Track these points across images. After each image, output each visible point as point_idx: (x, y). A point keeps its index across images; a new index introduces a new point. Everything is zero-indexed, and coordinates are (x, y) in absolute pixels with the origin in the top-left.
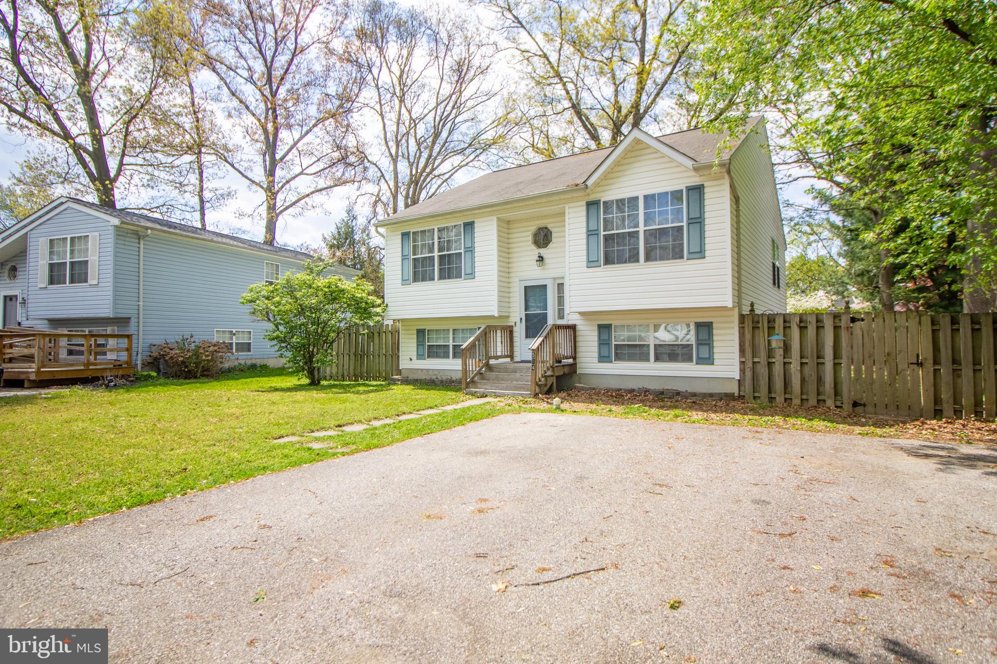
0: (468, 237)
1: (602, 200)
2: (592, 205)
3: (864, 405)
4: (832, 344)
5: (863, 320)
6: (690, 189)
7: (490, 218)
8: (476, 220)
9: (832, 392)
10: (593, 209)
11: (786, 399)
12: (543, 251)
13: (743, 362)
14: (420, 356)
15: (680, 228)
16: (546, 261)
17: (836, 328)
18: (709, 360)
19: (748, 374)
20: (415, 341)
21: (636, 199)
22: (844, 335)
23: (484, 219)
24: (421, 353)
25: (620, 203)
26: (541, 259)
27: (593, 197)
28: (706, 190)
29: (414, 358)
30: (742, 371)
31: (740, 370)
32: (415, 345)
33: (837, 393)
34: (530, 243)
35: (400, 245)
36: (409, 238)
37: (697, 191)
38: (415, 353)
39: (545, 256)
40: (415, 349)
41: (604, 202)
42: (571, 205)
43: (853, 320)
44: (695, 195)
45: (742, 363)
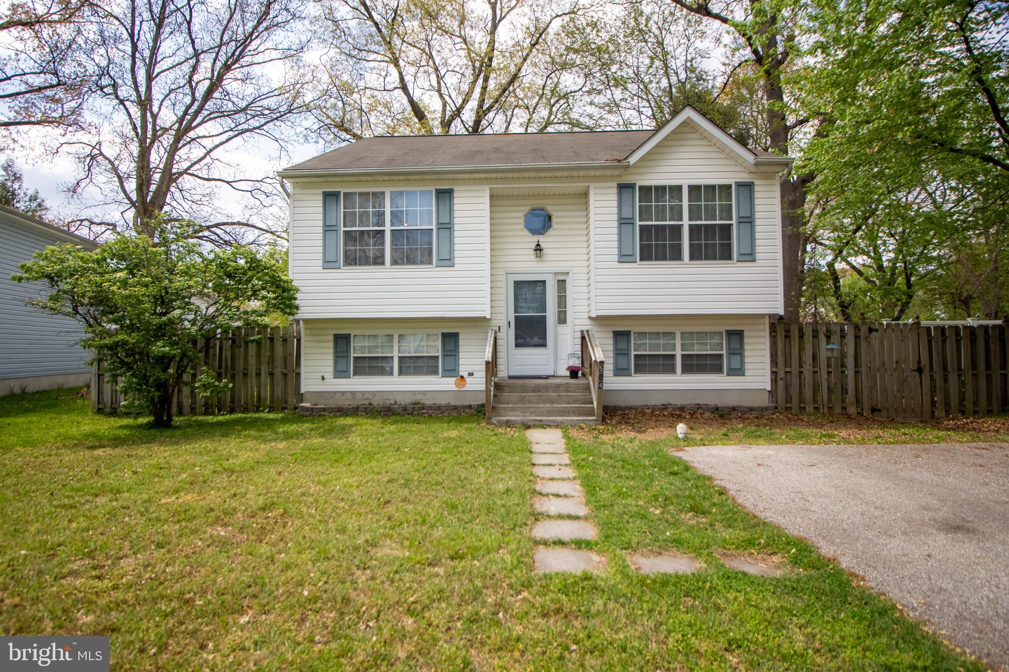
0: (444, 210)
1: (639, 183)
2: (624, 188)
3: (880, 410)
4: (853, 353)
5: (877, 330)
6: (739, 185)
7: (482, 187)
8: (455, 188)
9: (854, 399)
10: (627, 194)
11: (815, 408)
12: (542, 239)
13: (776, 372)
14: (340, 373)
15: (729, 227)
16: (545, 251)
17: (857, 337)
18: (738, 371)
19: (781, 384)
20: (332, 351)
21: (679, 188)
22: (863, 345)
23: (467, 188)
24: (342, 367)
25: (661, 189)
26: (538, 249)
27: (627, 179)
28: (756, 188)
29: (329, 375)
30: (774, 381)
31: (772, 381)
32: (331, 357)
33: (858, 401)
34: (522, 226)
35: (321, 210)
36: (338, 200)
37: (747, 187)
38: (331, 369)
39: (543, 245)
40: (331, 363)
41: (641, 188)
42: (597, 185)
43: (871, 330)
44: (744, 192)
45: (774, 373)
